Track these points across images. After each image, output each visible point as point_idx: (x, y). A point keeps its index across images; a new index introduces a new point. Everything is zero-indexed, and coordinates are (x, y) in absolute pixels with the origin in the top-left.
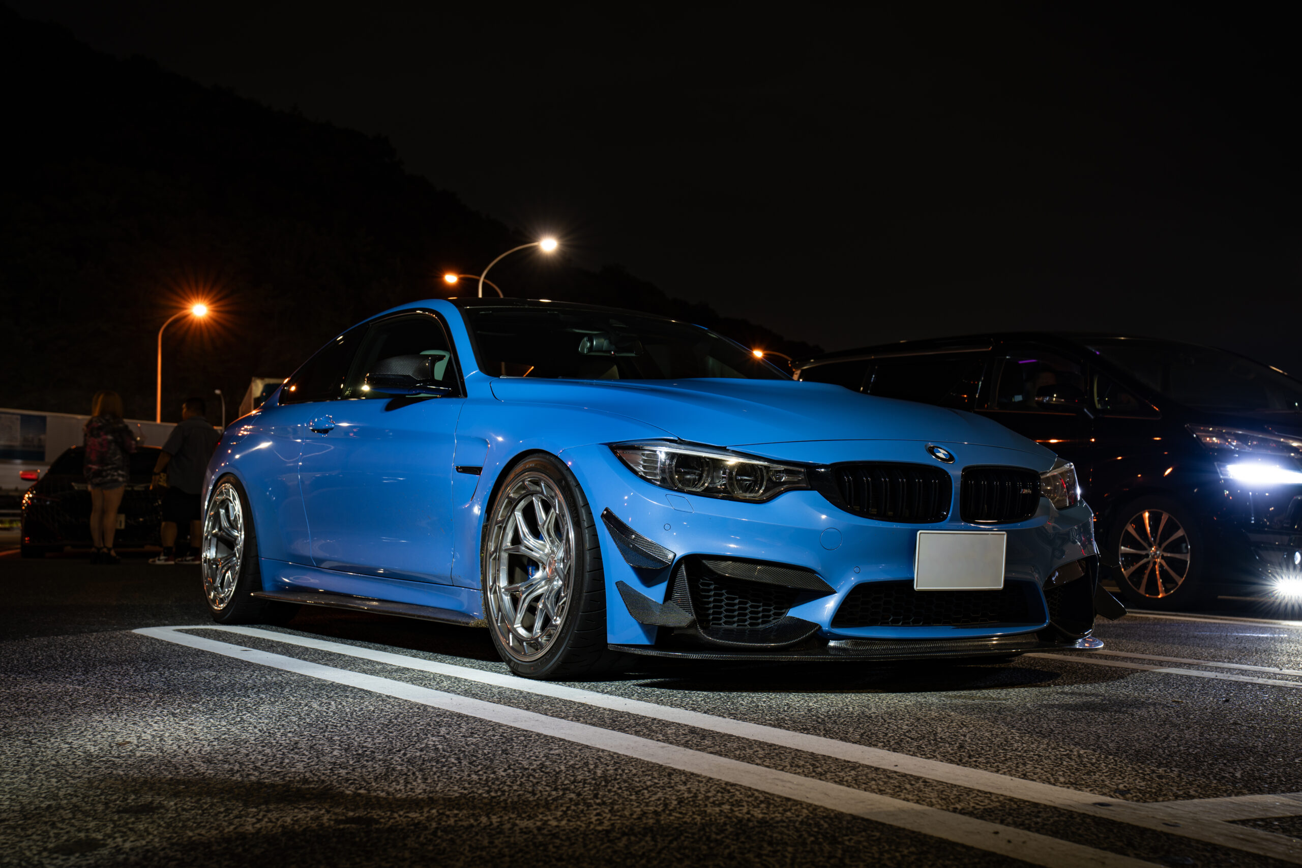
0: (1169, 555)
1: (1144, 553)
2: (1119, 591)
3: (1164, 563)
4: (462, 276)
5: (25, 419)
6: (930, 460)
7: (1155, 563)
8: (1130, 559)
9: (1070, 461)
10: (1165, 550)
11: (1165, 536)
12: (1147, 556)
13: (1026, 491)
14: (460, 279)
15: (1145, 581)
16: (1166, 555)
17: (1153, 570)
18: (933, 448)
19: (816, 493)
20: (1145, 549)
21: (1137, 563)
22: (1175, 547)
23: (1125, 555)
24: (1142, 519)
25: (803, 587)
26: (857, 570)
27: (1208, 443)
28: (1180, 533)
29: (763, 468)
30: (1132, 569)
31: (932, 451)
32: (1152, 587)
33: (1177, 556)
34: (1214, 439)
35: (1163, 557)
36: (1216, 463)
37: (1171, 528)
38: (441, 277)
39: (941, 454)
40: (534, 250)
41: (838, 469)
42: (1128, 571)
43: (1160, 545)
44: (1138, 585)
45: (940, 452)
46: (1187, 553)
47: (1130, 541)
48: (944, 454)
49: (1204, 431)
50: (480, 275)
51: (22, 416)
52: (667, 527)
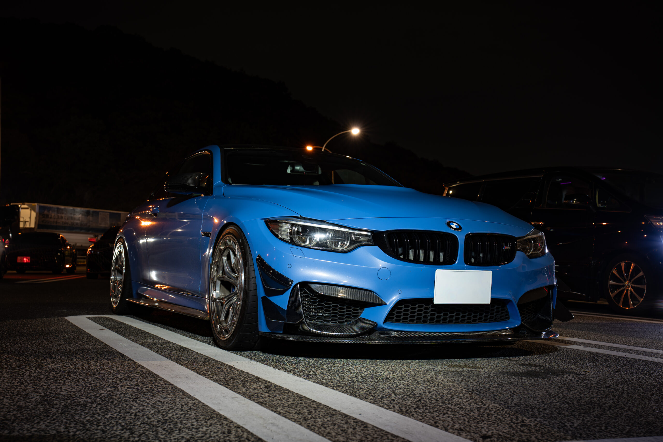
0: (635, 286)
1: (621, 284)
2: (608, 304)
3: (632, 290)
4: (315, 147)
5: (112, 215)
6: (447, 230)
7: (628, 290)
8: (614, 288)
9: (541, 231)
10: (633, 283)
11: (632, 276)
12: (623, 286)
13: (506, 248)
14: (314, 148)
15: (622, 300)
16: (633, 285)
17: (627, 293)
18: (450, 222)
19: (377, 248)
20: (622, 282)
21: (619, 289)
22: (639, 281)
23: (612, 285)
24: (620, 266)
25: (368, 301)
26: (400, 292)
27: (658, 225)
28: (641, 274)
29: (349, 234)
30: (616, 292)
31: (449, 224)
32: (626, 303)
33: (639, 286)
34: (661, 223)
35: (632, 287)
36: (660, 236)
37: (636, 271)
38: (305, 147)
39: (454, 226)
40: (349, 133)
41: (391, 233)
42: (613, 294)
43: (630, 281)
44: (619, 302)
45: (453, 225)
46: (645, 285)
47: (614, 278)
48: (456, 226)
49: (655, 219)
50: (323, 146)
51: (110, 213)
52: (290, 266)
